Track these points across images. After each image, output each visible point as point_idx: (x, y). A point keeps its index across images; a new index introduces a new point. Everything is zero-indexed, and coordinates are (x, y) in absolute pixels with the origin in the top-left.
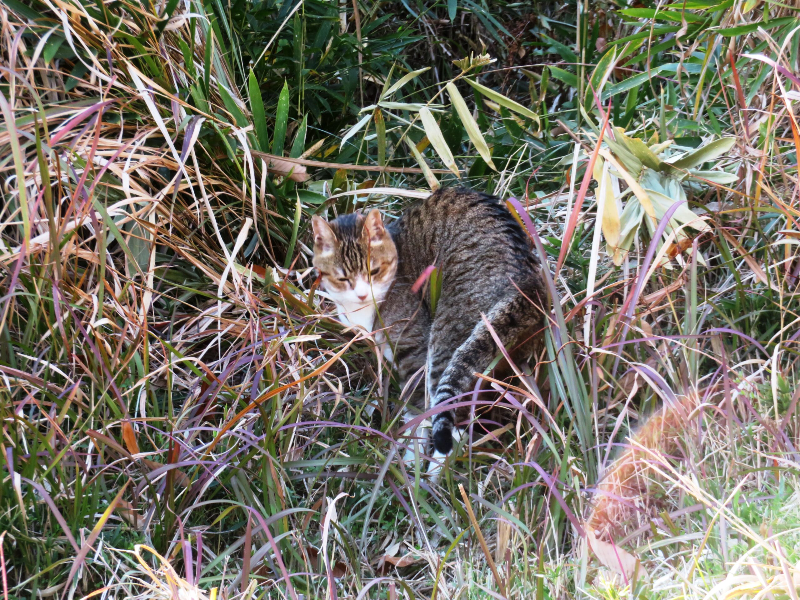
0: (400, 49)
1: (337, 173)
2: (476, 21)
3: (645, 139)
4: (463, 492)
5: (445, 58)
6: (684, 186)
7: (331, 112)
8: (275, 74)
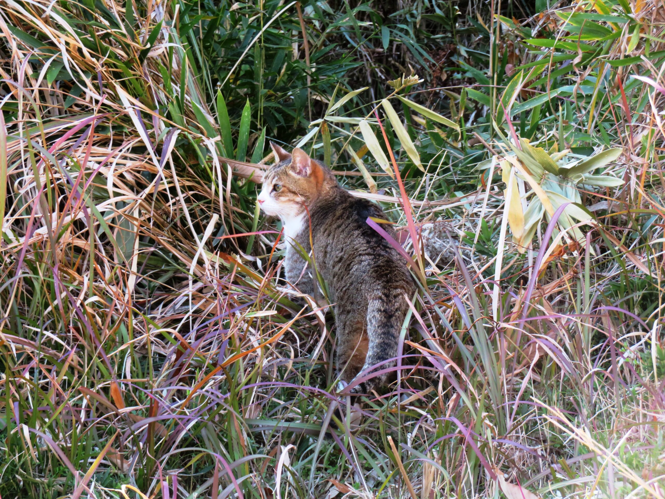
0: (343, 73)
2: (406, 50)
3: (547, 148)
4: (392, 443)
5: (379, 80)
6: (579, 188)
7: (284, 125)
8: (238, 94)
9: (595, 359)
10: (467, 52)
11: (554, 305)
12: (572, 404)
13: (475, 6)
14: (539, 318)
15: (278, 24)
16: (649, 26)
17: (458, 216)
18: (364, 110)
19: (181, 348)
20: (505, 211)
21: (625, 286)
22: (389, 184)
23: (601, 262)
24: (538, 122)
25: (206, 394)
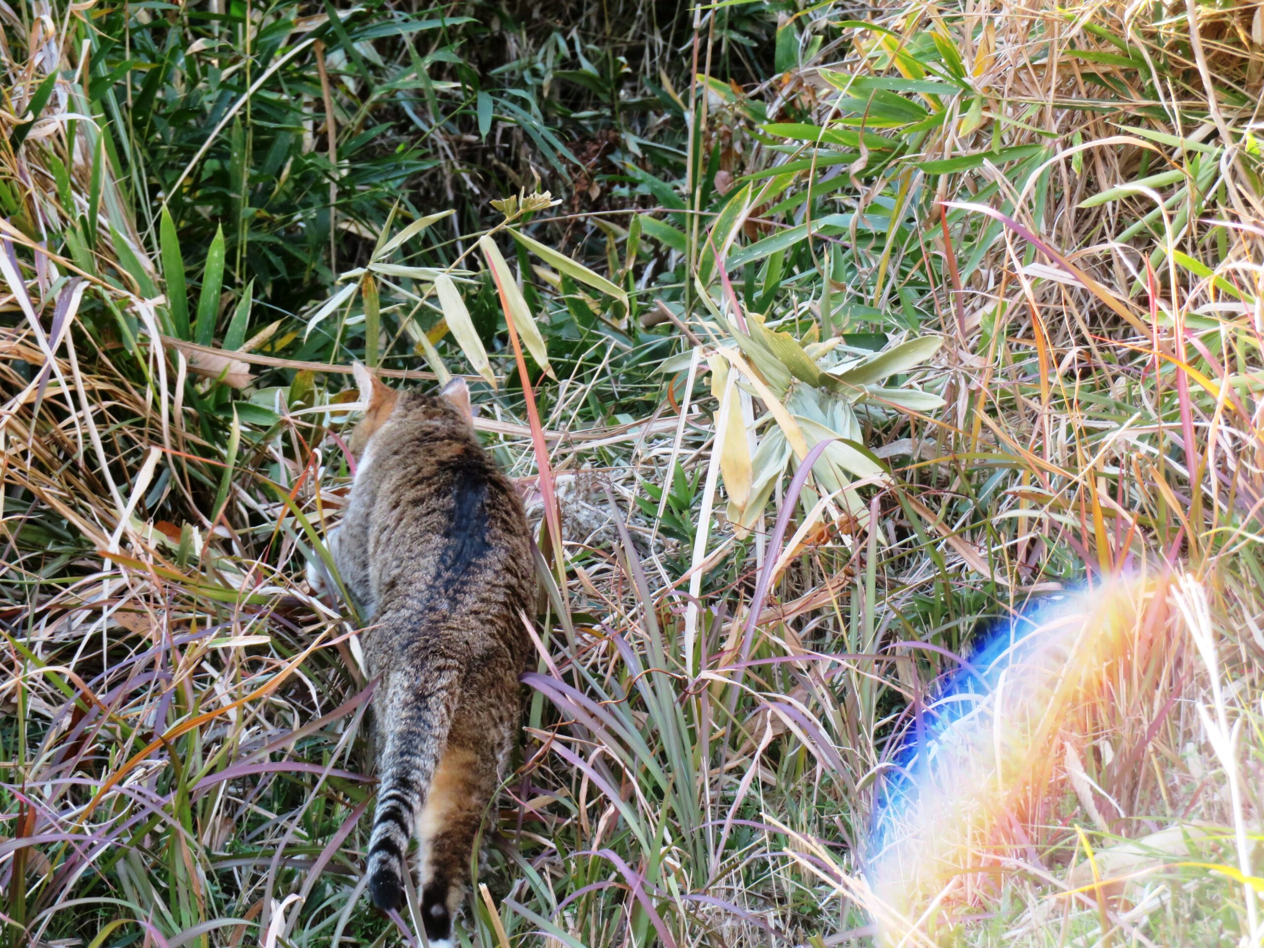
0: (399, 181)
1: (298, 376)
2: (521, 139)
3: (798, 334)
4: (487, 897)
5: (469, 197)
6: (857, 412)
7: (287, 278)
8: (199, 215)
9: (884, 743)
10: (640, 146)
11: (805, 638)
12: (836, 830)
13: (657, 58)
14: (775, 661)
15: (278, 83)
16: (998, 102)
17: (622, 462)
18: (441, 253)
19: (82, 705)
20: (715, 454)
21: (944, 603)
22: (489, 396)
23: (896, 556)
24: (778, 284)
25: (129, 794)
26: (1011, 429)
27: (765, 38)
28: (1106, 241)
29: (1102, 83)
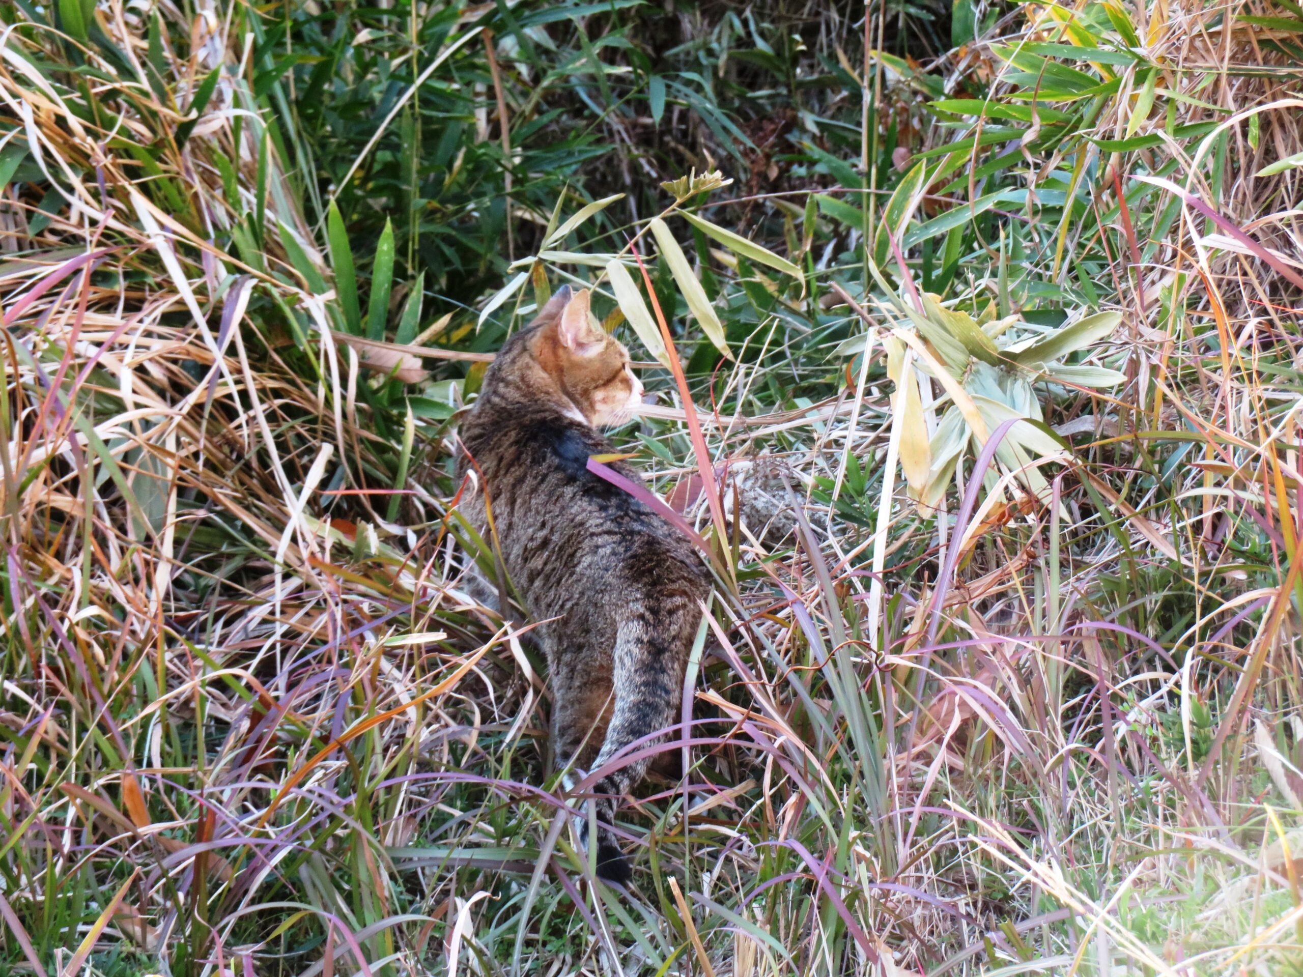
0: (574, 167)
1: (473, 368)
2: (697, 120)
3: (975, 312)
4: (676, 891)
5: (646, 180)
6: (1037, 390)
7: (460, 268)
8: (370, 207)
9: (1072, 725)
10: (818, 124)
11: (990, 619)
13: (833, 35)
14: (960, 645)
15: (449, 71)
16: (1174, 72)
17: (801, 446)
18: (616, 239)
19: (260, 708)
22: (666, 383)
23: (1081, 536)
24: (956, 261)
25: (309, 796)
26: (1194, 403)
27: (943, 11)
28: (1285, 209)
29: (1278, 49)
